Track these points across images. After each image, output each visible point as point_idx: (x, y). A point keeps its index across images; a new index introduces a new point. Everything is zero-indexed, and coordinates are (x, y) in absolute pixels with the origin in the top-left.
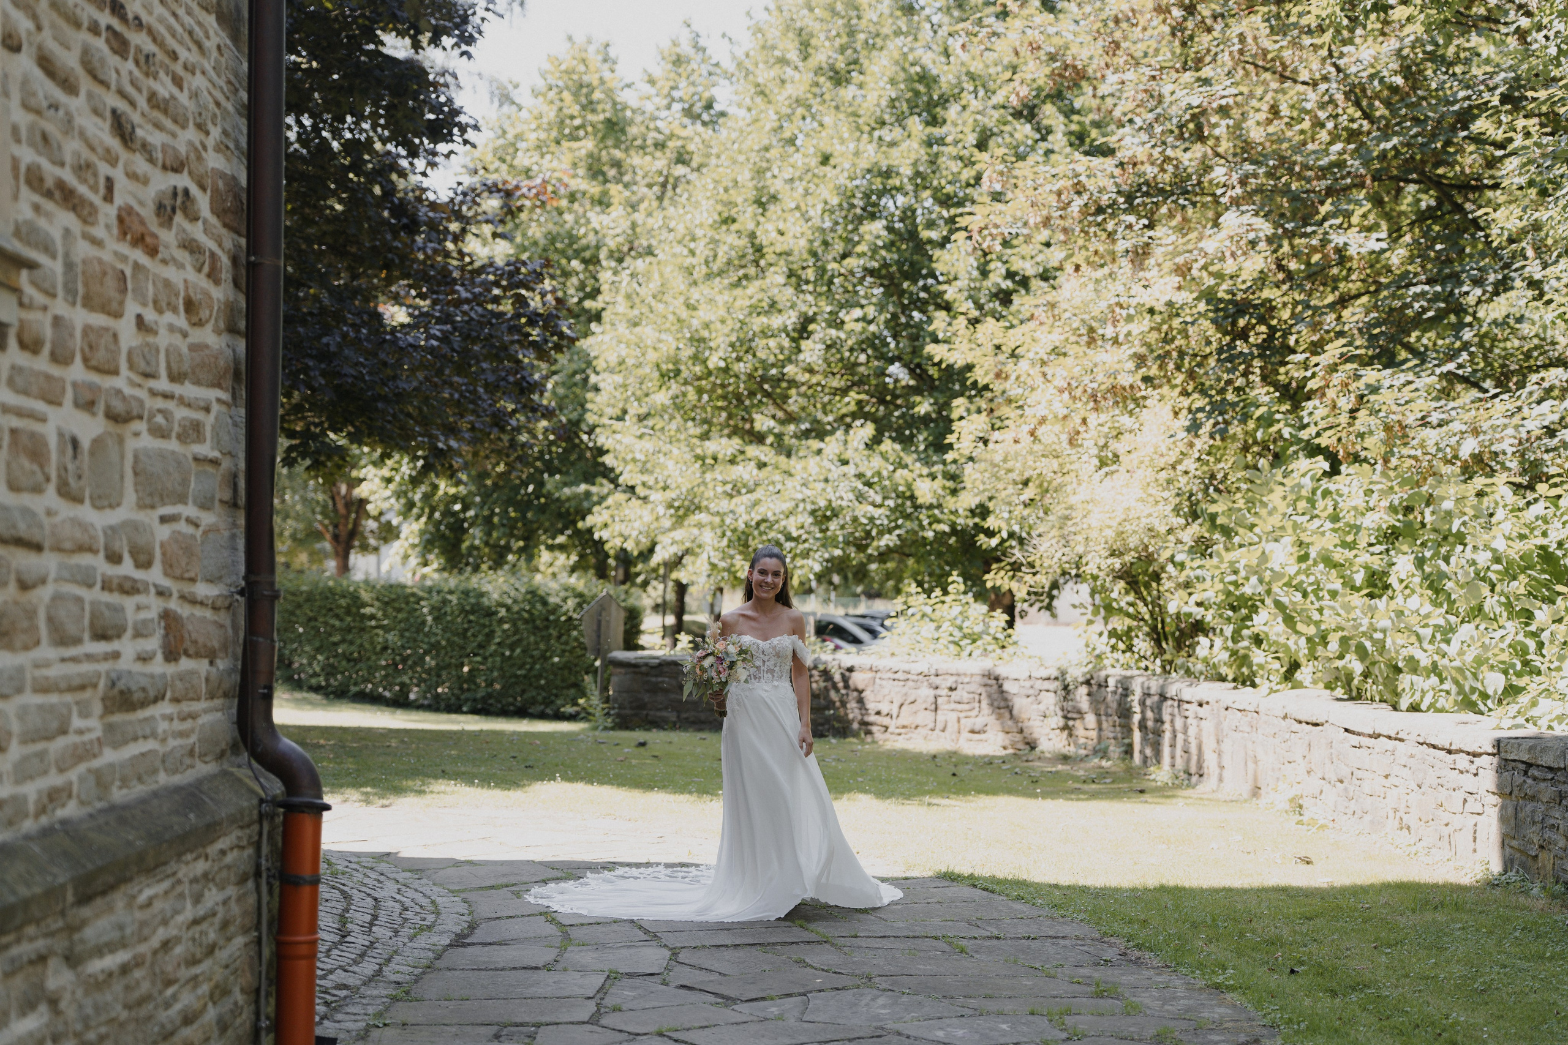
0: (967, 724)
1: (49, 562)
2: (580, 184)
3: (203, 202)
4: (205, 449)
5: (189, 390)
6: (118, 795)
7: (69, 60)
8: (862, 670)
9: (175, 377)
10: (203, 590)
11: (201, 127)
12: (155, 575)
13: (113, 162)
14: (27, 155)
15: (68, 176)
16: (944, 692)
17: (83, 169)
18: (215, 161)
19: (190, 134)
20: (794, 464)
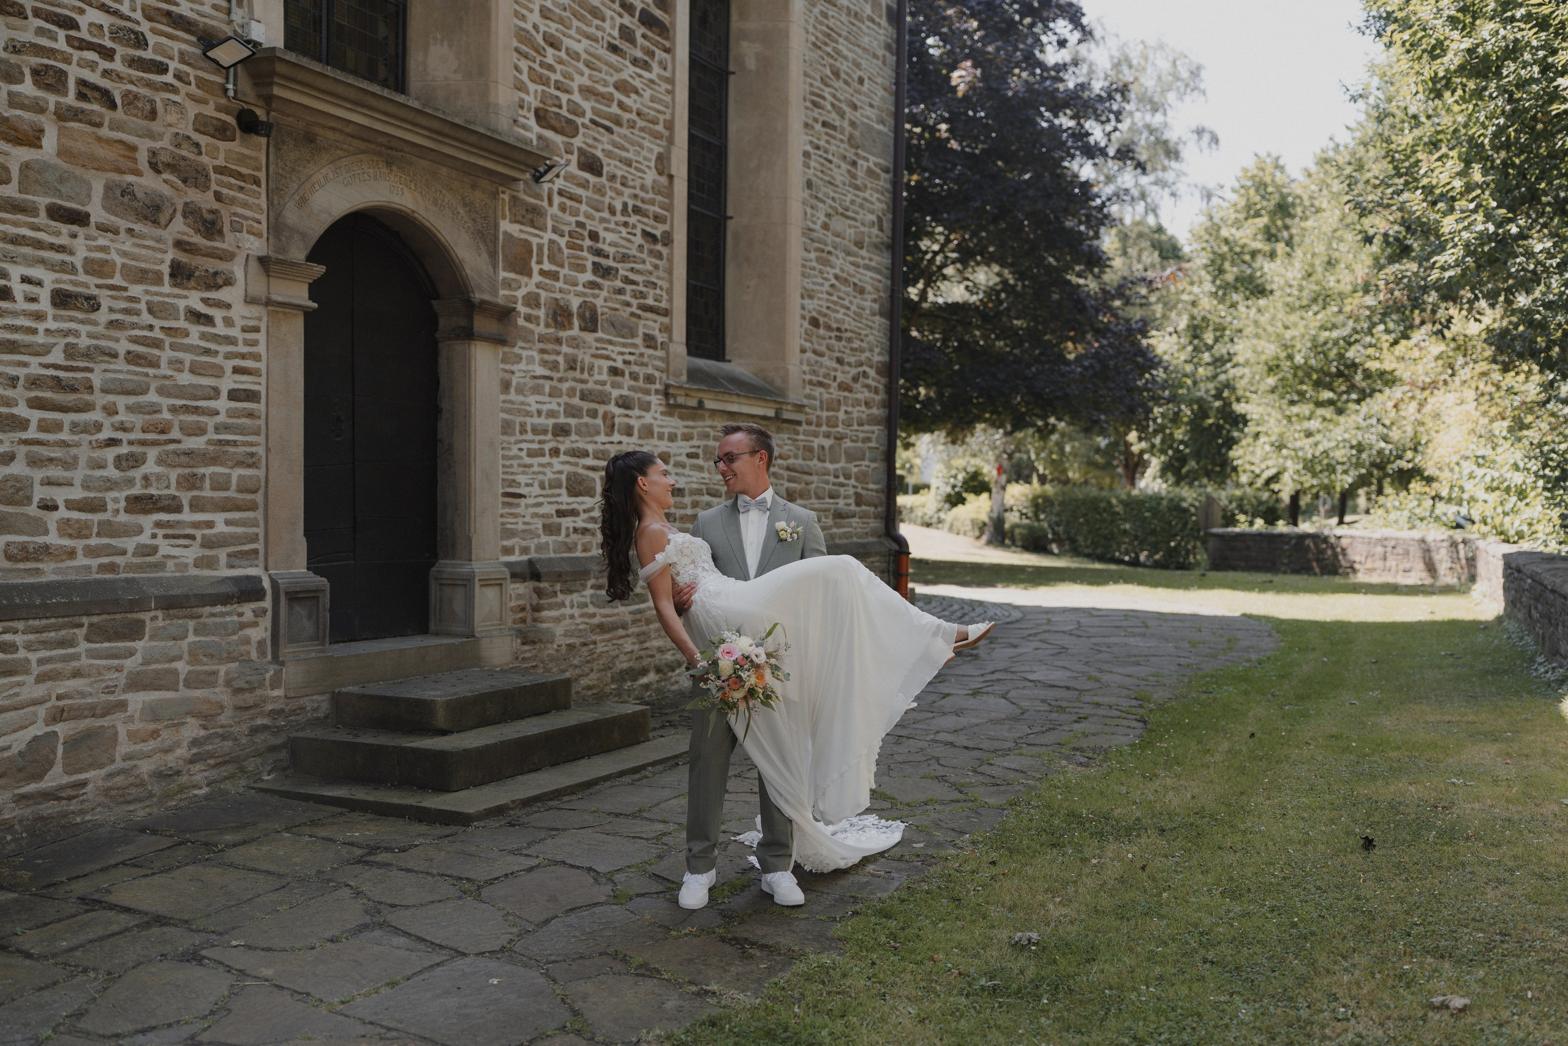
0: (1401, 567)
1: (815, 478)
2: (1258, 245)
3: (872, 373)
4: (873, 444)
5: (866, 428)
6: (838, 541)
7: (823, 349)
8: (1346, 537)
9: (860, 424)
10: (871, 486)
11: (872, 351)
12: (852, 482)
13: (836, 370)
14: (808, 377)
15: (821, 379)
16: (1389, 549)
17: (826, 376)
18: (877, 358)
19: (868, 354)
20: (1342, 419)
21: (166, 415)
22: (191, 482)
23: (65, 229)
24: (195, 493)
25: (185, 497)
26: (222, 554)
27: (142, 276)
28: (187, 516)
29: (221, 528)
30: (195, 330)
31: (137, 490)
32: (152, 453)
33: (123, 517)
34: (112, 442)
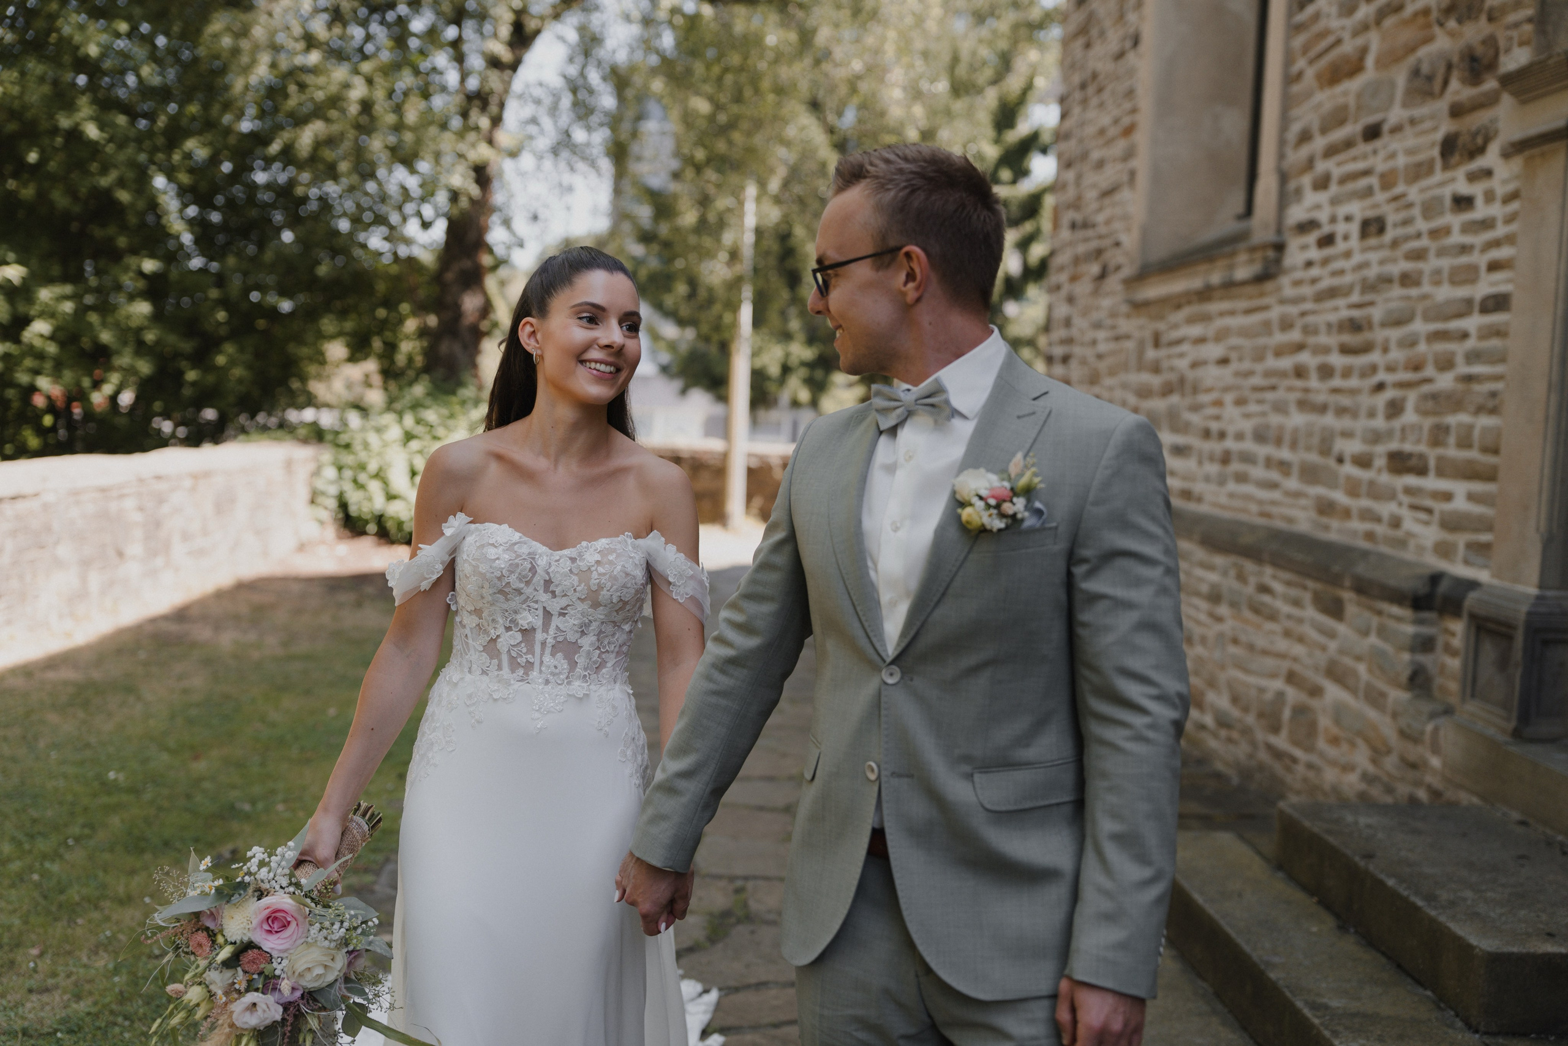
21: (1422, 347)
22: (1439, 434)
23: (1368, 147)
24: (1440, 451)
25: (1432, 455)
26: (1461, 540)
27: (1419, 171)
28: (1431, 483)
29: (1460, 504)
30: (1455, 220)
31: (1394, 446)
32: (1412, 398)
33: (1385, 478)
34: (1380, 387)
